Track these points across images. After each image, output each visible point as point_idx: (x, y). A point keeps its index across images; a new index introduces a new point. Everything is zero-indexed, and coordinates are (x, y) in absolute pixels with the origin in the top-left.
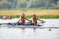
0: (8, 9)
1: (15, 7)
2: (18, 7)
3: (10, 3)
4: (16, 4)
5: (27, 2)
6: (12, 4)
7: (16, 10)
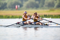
0: (35, 8)
1: (42, 6)
2: (46, 6)
3: (37, 2)
4: (43, 4)
5: (55, 2)
6: (40, 3)
7: (43, 9)
